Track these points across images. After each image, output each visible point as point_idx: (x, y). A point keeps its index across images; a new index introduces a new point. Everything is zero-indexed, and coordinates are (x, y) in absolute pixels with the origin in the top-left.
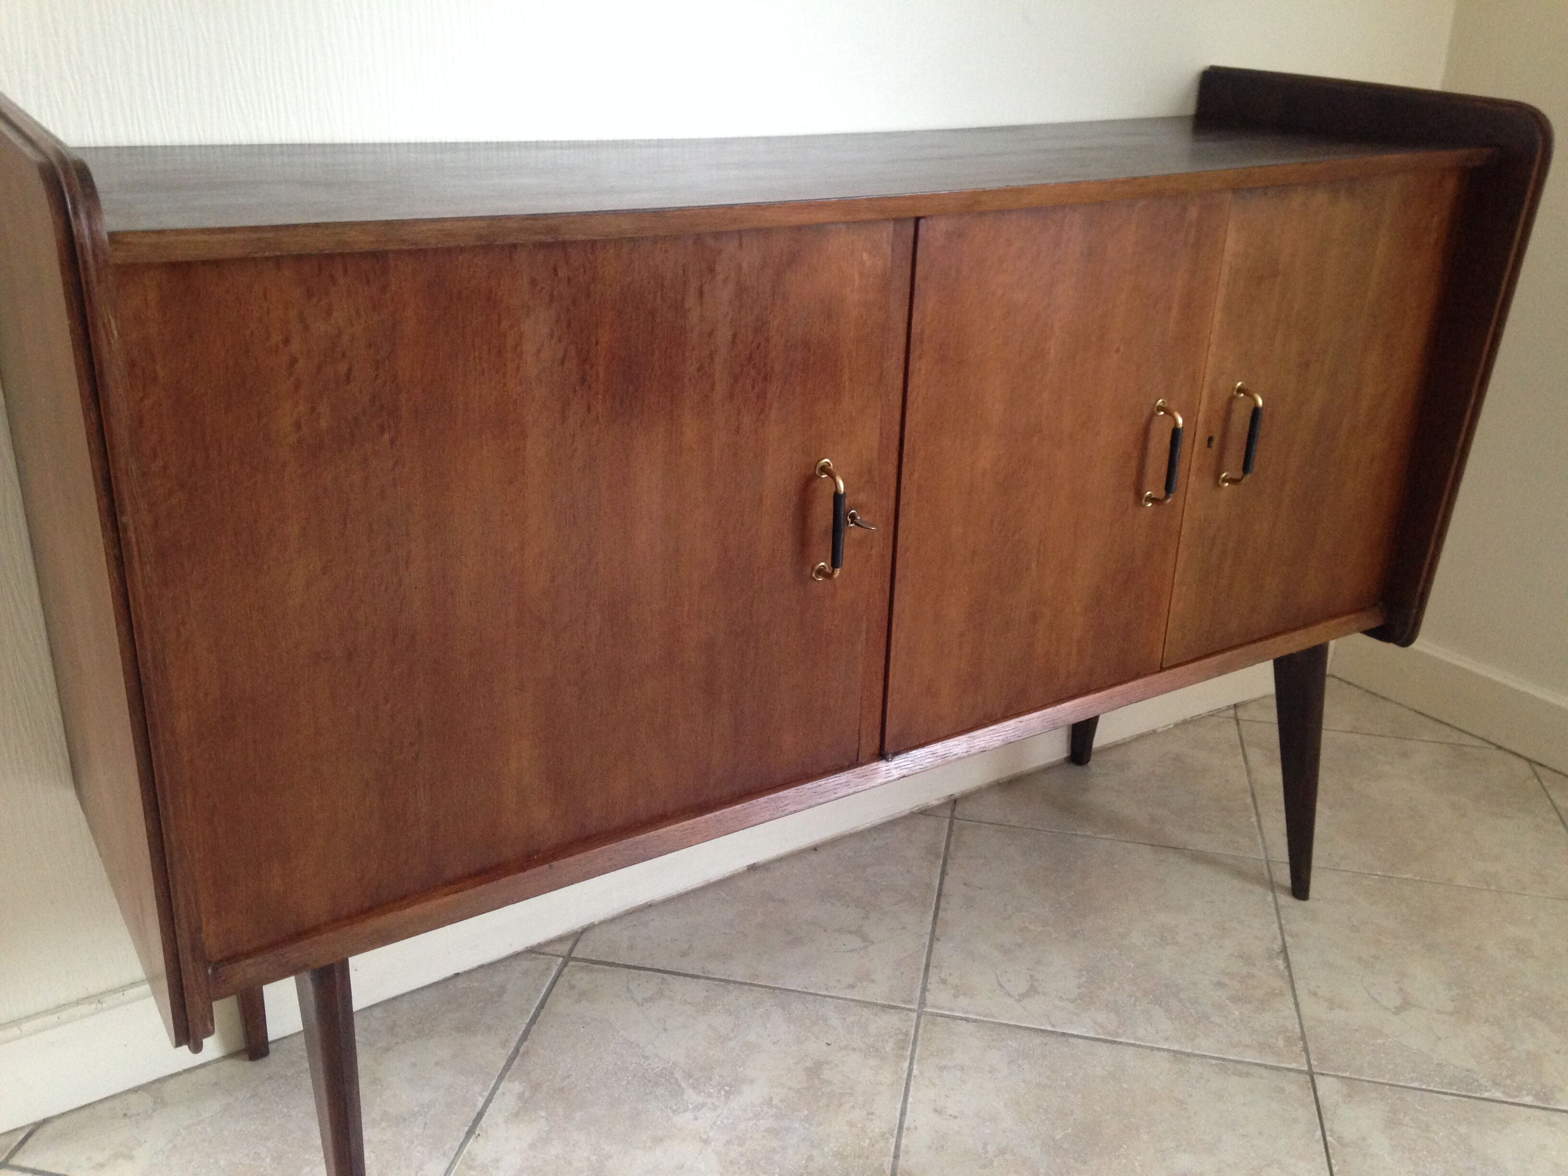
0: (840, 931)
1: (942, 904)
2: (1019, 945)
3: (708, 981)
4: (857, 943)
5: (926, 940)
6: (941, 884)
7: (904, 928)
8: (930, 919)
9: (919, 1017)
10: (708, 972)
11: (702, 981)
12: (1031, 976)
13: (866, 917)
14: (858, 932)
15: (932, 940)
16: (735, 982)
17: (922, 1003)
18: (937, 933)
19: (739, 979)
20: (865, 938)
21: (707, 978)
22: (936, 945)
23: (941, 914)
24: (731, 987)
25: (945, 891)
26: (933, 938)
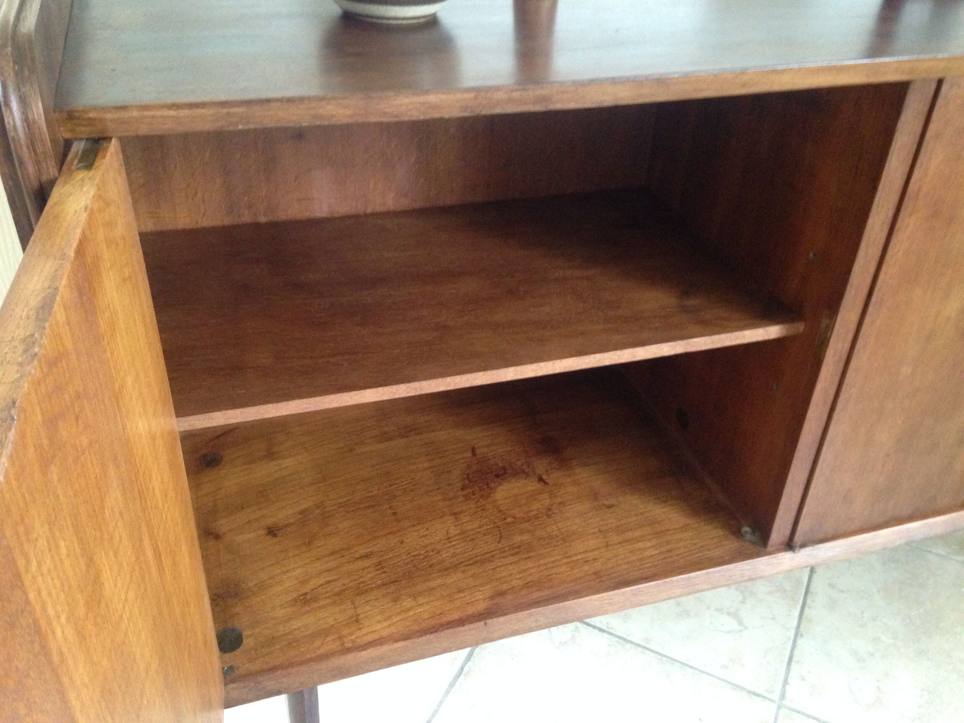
0: (719, 610)
1: (809, 601)
2: (872, 655)
3: (611, 637)
4: (733, 624)
5: (792, 634)
6: (809, 581)
7: (773, 619)
8: (797, 613)
9: (779, 707)
10: (612, 629)
11: (606, 635)
12: (879, 688)
13: (743, 602)
14: (735, 615)
15: (796, 635)
16: (632, 642)
17: (783, 696)
18: (802, 629)
19: (635, 641)
20: (740, 622)
21: (610, 634)
22: (800, 641)
23: (807, 611)
24: (628, 646)
25: (812, 588)
26: (798, 633)
